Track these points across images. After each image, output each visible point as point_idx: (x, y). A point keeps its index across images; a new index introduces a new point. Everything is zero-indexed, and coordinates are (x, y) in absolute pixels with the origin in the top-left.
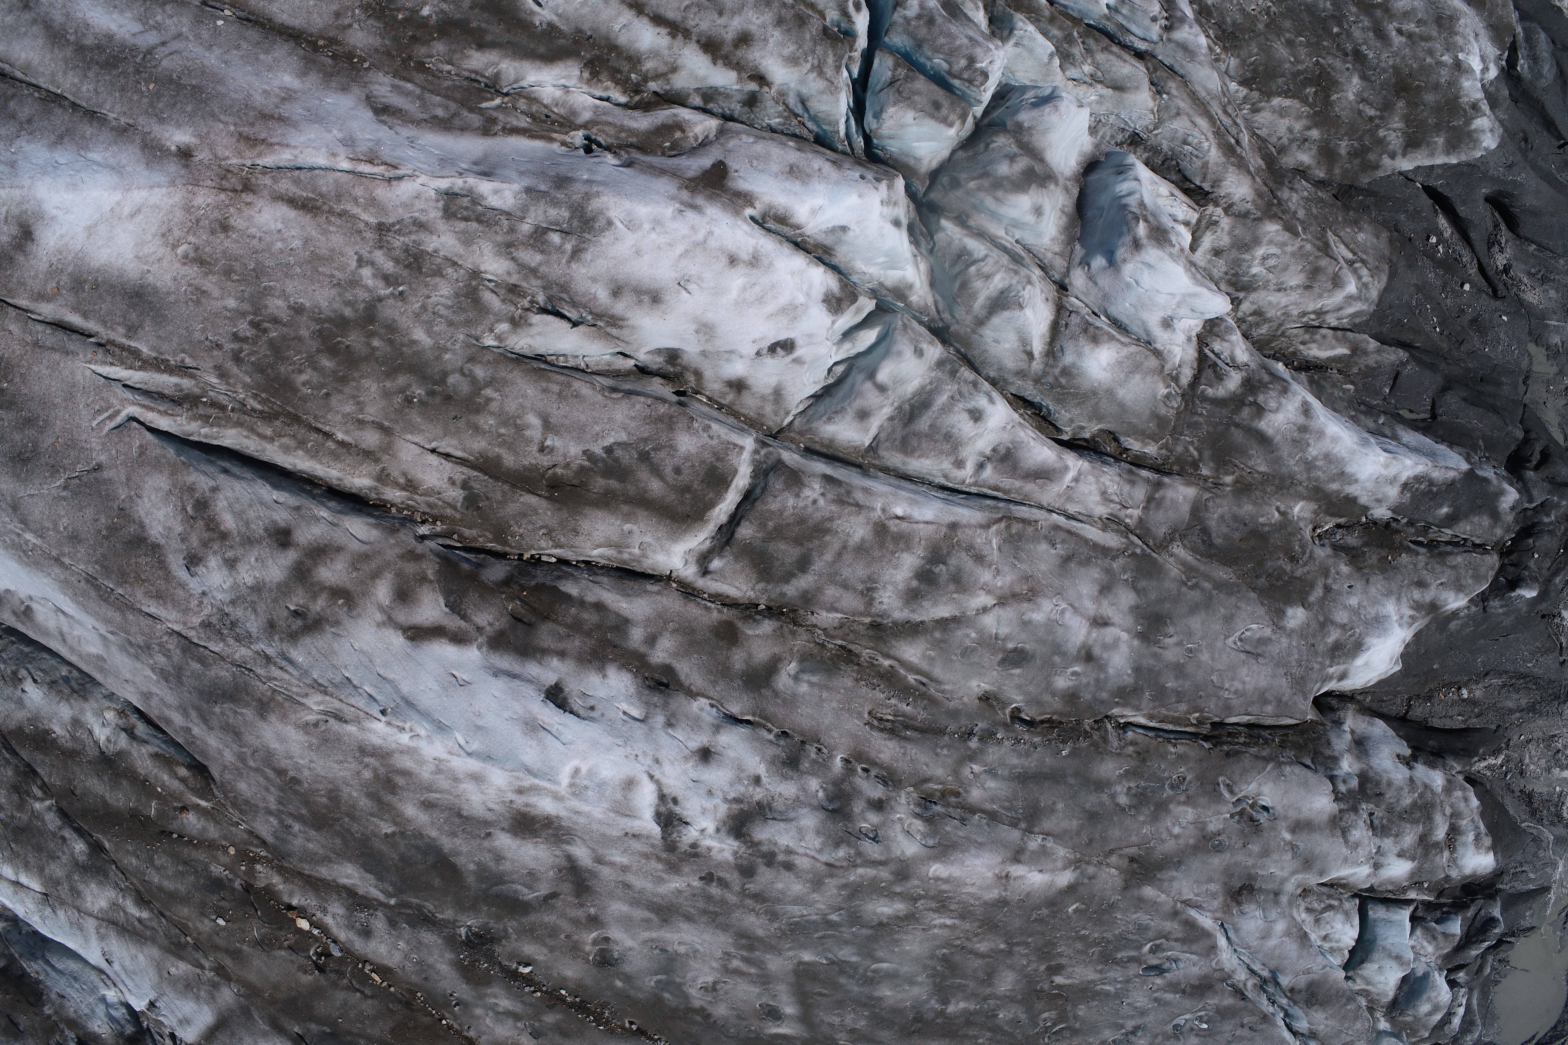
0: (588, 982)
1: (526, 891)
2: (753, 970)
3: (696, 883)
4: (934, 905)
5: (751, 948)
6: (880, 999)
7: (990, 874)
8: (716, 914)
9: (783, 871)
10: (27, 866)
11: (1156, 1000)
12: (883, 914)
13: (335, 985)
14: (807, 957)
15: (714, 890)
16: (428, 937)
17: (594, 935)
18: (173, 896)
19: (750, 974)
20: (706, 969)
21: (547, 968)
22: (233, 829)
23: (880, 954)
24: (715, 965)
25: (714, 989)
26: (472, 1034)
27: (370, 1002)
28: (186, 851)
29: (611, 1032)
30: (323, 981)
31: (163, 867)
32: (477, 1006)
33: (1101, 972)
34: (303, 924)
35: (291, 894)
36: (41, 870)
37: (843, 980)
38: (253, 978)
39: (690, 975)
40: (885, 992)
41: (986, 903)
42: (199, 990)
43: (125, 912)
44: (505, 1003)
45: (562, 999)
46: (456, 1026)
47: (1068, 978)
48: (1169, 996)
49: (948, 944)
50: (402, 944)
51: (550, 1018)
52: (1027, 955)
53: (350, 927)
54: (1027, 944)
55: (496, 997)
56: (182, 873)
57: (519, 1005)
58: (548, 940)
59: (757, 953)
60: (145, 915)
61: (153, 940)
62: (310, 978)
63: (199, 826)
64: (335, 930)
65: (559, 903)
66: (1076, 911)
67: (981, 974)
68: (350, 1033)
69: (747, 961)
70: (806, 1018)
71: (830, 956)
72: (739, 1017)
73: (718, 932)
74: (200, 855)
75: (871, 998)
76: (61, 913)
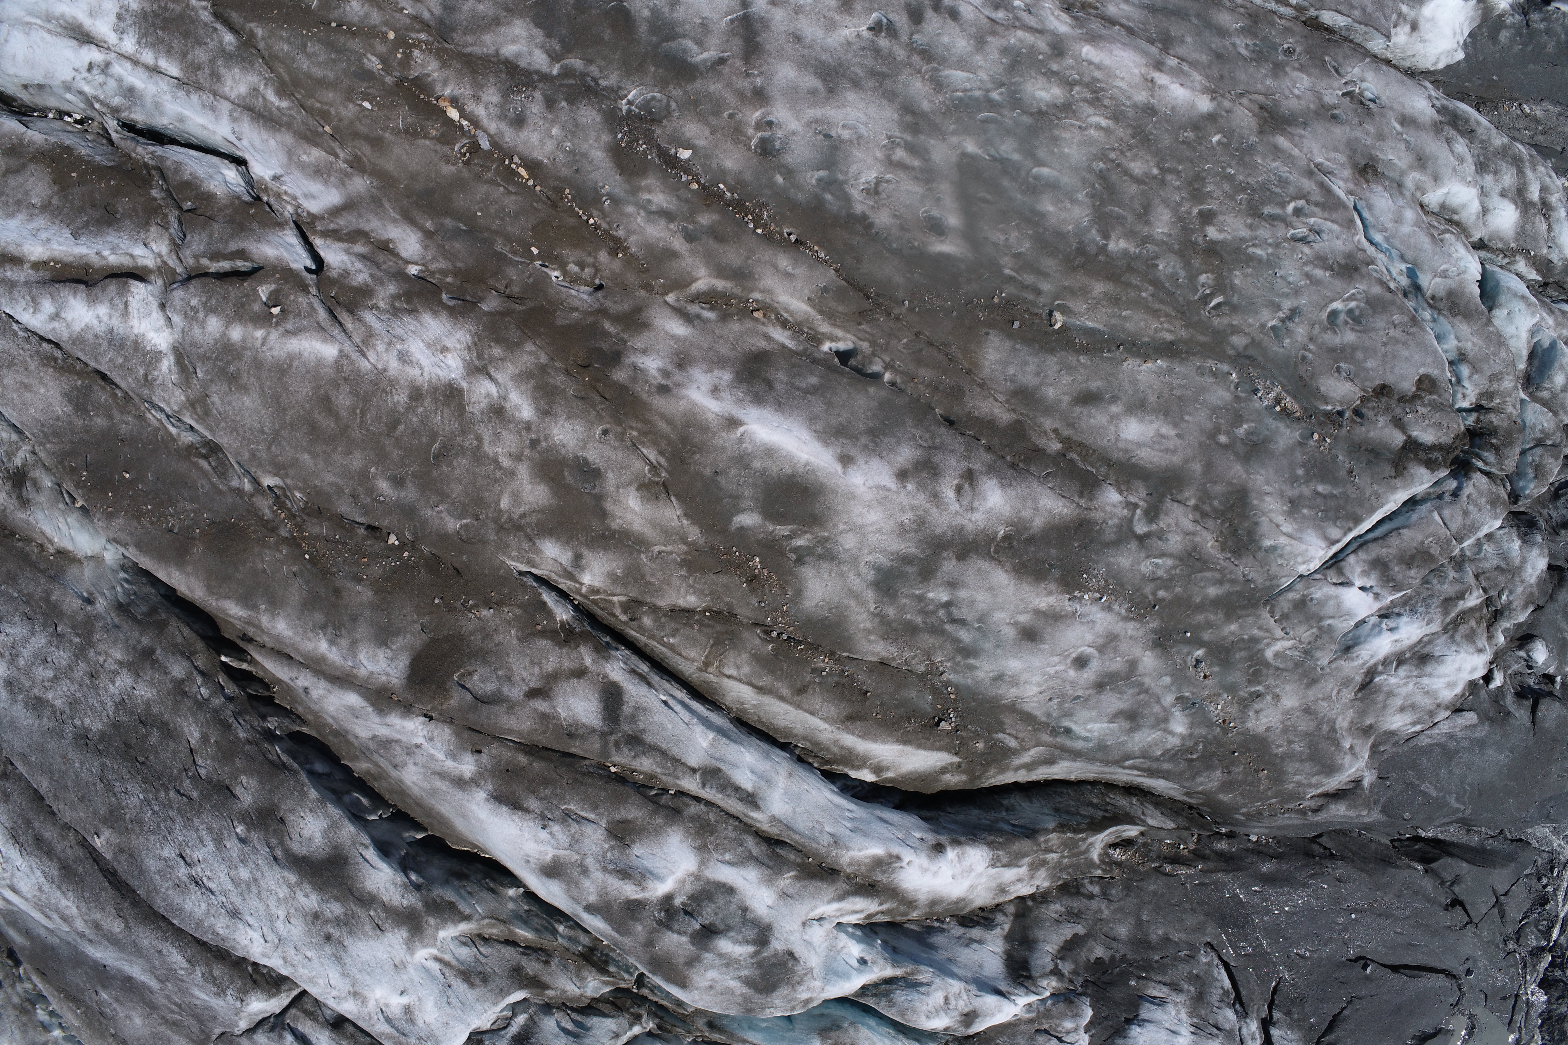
0: (748, 176)
1: (695, 48)
2: (916, 163)
3: (866, 34)
4: (1089, 95)
5: (915, 129)
6: (1042, 215)
7: (1136, 71)
8: (883, 76)
9: (949, 20)
10: (169, 52)
11: (1307, 276)
12: (1041, 100)
13: (478, 177)
14: (971, 147)
15: (883, 42)
16: (589, 115)
17: (758, 114)
18: (321, 83)
19: (913, 168)
20: (870, 161)
21: (707, 157)
22: (397, 15)
23: (1041, 153)
24: (878, 154)
25: (877, 193)
26: (621, 233)
27: (514, 197)
28: (342, 39)
29: (768, 238)
30: (466, 174)
31: (314, 54)
32: (629, 203)
33: (1250, 227)
34: (453, 114)
35: (445, 83)
36: (184, 55)
37: (1006, 183)
38: (390, 166)
39: (853, 169)
40: (1047, 206)
41: (1135, 106)
42: (329, 176)
43: (264, 98)
44: (659, 199)
45: (720, 196)
46: (604, 225)
47: (1221, 230)
48: (1319, 273)
49: (1103, 156)
50: (555, 131)
51: (705, 219)
52: (1178, 188)
53: (502, 117)
54: (1177, 173)
55: (650, 191)
56: (334, 62)
57: (674, 200)
58: (710, 118)
59: (922, 137)
60: (284, 104)
61: (289, 126)
62: (453, 168)
63: (362, 13)
64: (485, 122)
65: (726, 70)
66: (1219, 143)
67: (1137, 206)
68: (488, 229)
69: (911, 149)
70: (970, 234)
71: (993, 152)
72: (902, 227)
73: (885, 102)
74: (355, 44)
75: (1034, 211)
76: (195, 98)
